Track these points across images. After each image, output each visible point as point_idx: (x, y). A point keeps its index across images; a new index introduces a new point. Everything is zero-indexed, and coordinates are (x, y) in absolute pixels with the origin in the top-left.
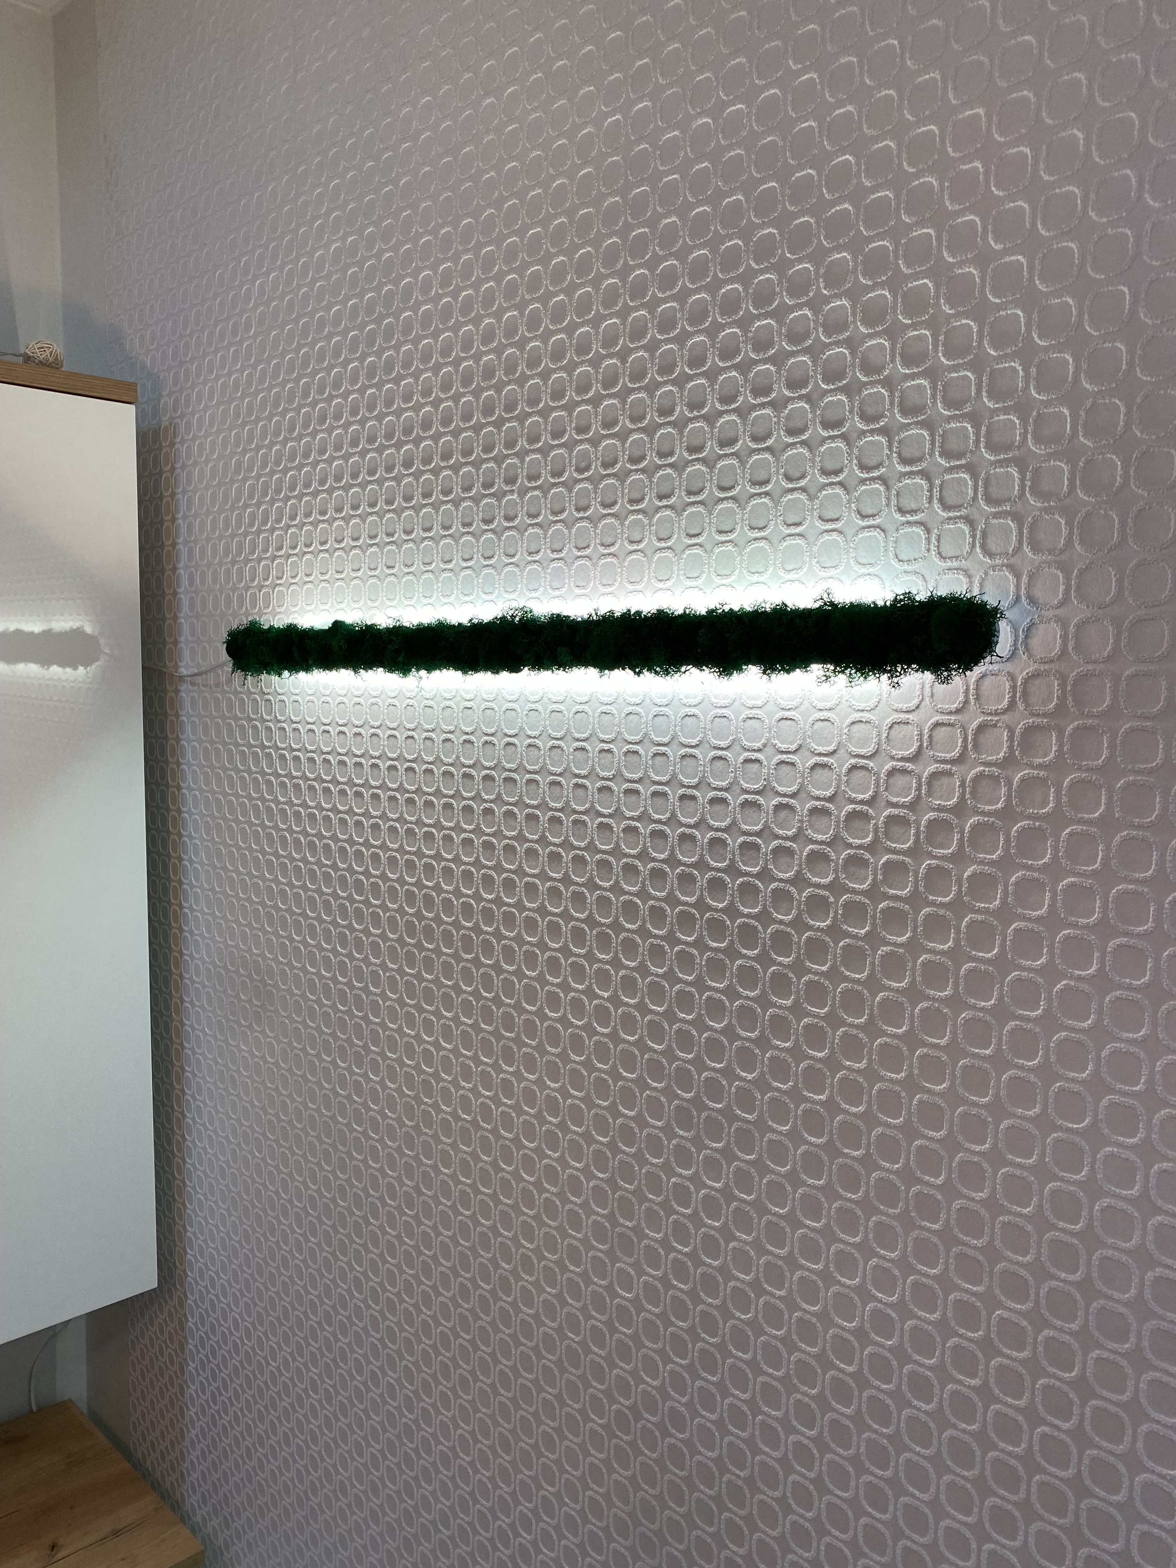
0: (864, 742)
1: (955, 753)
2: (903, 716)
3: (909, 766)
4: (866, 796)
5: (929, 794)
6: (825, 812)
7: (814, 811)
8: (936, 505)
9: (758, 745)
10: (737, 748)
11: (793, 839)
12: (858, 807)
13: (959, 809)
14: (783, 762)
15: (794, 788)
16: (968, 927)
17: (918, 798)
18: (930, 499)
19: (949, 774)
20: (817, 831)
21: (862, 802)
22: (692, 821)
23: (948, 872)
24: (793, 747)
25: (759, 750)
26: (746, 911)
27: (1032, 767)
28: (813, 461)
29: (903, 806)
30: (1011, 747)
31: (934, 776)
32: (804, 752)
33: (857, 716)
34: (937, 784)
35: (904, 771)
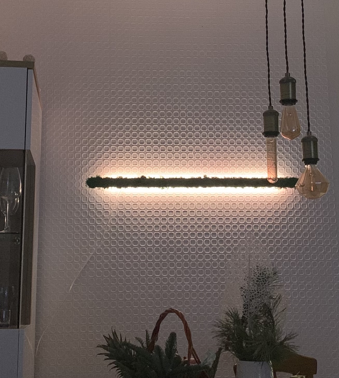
0: (277, 200)
11: (265, 216)
13: (293, 209)
14: (261, 204)
15: (264, 208)
16: (296, 226)
17: (287, 208)
18: (284, 164)
19: (291, 204)
20: (269, 215)
21: (277, 209)
22: (243, 215)
23: (292, 219)
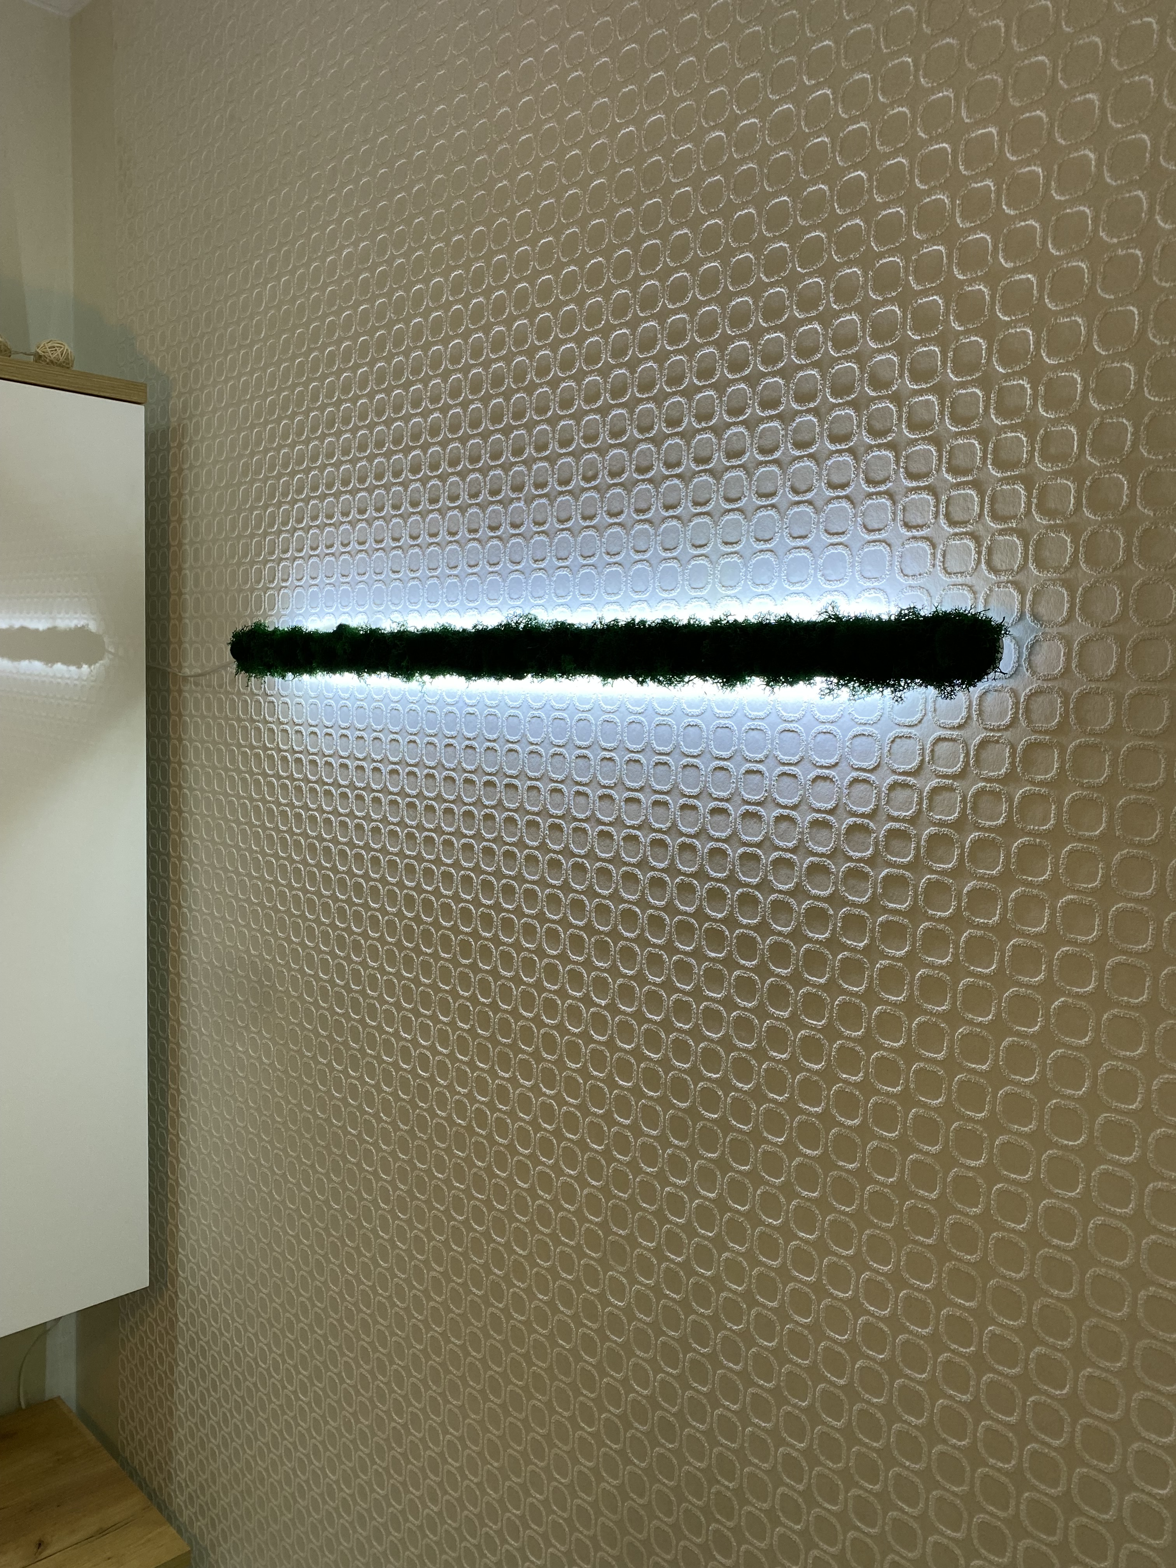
0: (866, 755)
1: (957, 768)
2: (906, 731)
3: (911, 780)
4: (867, 810)
5: (930, 808)
6: (826, 824)
7: (815, 823)
8: (942, 520)
9: (760, 756)
10: (738, 758)
11: (793, 851)
12: (859, 821)
13: (959, 825)
14: (784, 774)
15: (796, 800)
16: (966, 942)
17: (919, 812)
18: (936, 515)
19: (951, 789)
20: (818, 844)
21: (863, 815)
22: (692, 831)
23: (948, 888)
24: (795, 759)
25: (761, 762)
26: (745, 921)
27: (1032, 783)
28: (819, 474)
29: (904, 820)
30: (1012, 763)
31: (935, 791)
32: (805, 764)
33: (859, 729)
34: (938, 798)
35: (905, 785)
